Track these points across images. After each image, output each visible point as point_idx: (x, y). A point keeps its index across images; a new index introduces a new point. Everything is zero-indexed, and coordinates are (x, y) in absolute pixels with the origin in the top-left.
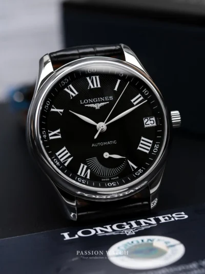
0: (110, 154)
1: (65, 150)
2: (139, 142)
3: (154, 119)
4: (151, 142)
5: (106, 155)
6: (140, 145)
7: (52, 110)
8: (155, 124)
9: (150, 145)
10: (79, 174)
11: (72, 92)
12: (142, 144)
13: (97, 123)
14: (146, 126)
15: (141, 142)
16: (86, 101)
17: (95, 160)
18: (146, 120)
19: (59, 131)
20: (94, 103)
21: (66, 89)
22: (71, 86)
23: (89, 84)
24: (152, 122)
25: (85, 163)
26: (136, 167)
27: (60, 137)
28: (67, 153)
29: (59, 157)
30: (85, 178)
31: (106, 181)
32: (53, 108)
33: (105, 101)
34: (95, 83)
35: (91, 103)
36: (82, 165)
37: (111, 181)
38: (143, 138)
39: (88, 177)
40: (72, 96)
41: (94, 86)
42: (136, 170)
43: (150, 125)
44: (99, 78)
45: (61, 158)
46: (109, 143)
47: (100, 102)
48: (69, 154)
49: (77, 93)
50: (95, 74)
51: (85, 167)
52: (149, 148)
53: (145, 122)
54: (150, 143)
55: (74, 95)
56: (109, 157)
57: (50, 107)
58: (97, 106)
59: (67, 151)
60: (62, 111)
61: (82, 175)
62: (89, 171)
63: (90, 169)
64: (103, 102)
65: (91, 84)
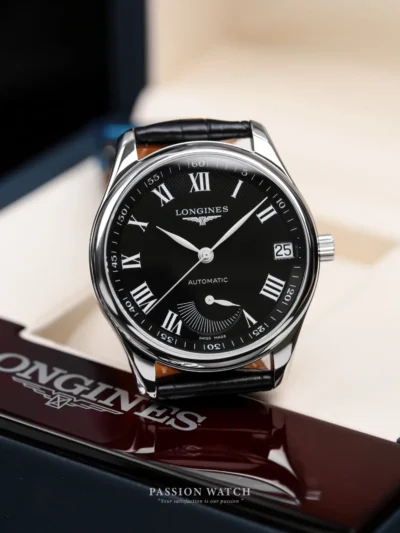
0: (215, 298)
1: (145, 288)
2: (263, 283)
3: (290, 247)
4: (283, 283)
5: (210, 300)
6: (265, 287)
7: (130, 222)
8: (292, 256)
9: (281, 288)
10: (164, 326)
11: (164, 195)
12: (267, 285)
13: (200, 249)
14: (276, 257)
15: (267, 282)
16: (185, 212)
17: (191, 306)
18: (279, 248)
19: (138, 256)
20: (197, 216)
21: (155, 191)
22: (163, 186)
23: (191, 184)
24: (287, 252)
25: (175, 310)
26: (254, 322)
27: (139, 266)
28: (148, 293)
29: (135, 298)
30: (173, 334)
31: (204, 341)
32: (132, 220)
33: (216, 214)
34: (201, 184)
35: (193, 215)
36: (170, 313)
37: (213, 342)
38: (270, 276)
39: (178, 333)
40: (164, 202)
41: (199, 188)
42: (255, 327)
43: (284, 256)
44: (210, 176)
45: (138, 300)
46: (215, 280)
47: (207, 215)
48: (151, 294)
49: (171, 198)
50: (204, 169)
51: (175, 316)
52: (279, 294)
53: (276, 250)
54: (281, 285)
55: (167, 201)
56: (215, 304)
57: (128, 218)
58: (202, 221)
59: (148, 290)
60: (146, 224)
61: (169, 329)
62: (180, 323)
63: (183, 320)
64: (211, 214)
65: (195, 185)
